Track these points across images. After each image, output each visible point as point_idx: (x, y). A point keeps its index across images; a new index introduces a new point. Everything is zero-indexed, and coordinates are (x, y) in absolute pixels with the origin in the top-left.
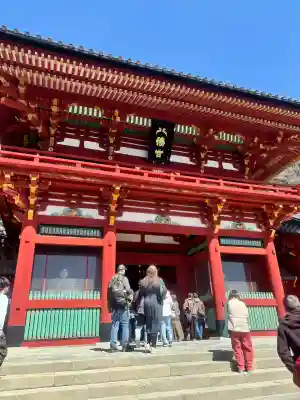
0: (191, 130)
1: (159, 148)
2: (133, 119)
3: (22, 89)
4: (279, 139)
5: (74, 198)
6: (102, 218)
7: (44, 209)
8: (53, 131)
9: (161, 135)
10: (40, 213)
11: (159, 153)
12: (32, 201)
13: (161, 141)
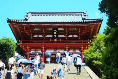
0: (63, 29)
1: (55, 35)
2: (48, 29)
3: (25, 28)
4: (86, 28)
5: (36, 49)
6: (42, 52)
7: (30, 51)
8: (32, 35)
9: (55, 32)
10: (30, 52)
11: (55, 36)
12: (28, 50)
13: (55, 33)
